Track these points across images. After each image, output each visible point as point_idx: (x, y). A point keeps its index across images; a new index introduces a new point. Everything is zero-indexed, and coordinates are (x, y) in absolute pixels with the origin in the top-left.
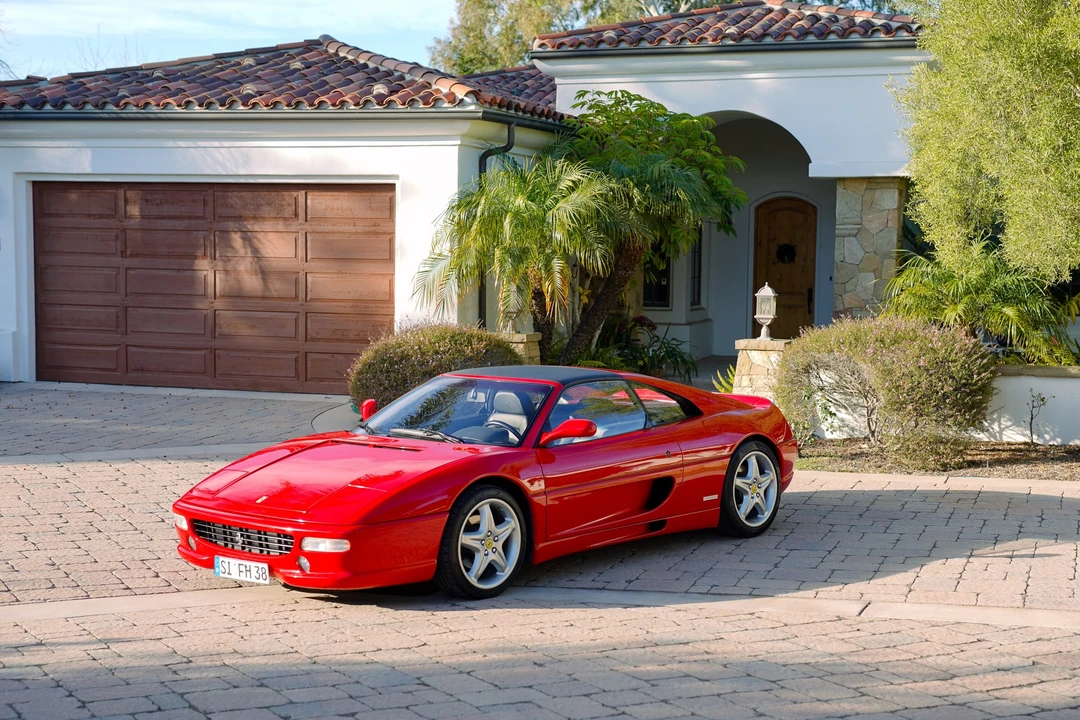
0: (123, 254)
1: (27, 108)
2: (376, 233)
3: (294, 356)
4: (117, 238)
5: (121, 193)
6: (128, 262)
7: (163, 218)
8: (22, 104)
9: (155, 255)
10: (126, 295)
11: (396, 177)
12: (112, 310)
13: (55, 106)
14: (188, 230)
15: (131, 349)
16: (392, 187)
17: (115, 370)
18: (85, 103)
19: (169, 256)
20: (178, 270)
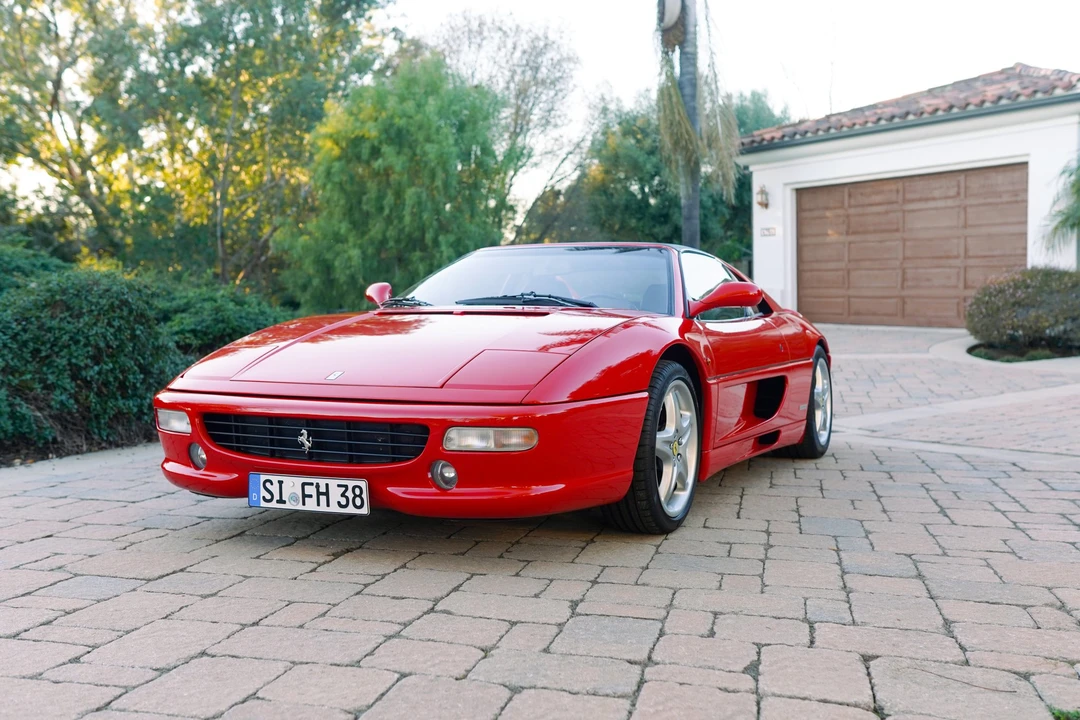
0: (847, 233)
1: (786, 139)
2: (1017, 202)
3: (956, 301)
4: (844, 222)
5: (846, 190)
6: (852, 238)
7: (871, 205)
8: (783, 136)
9: (865, 232)
10: (849, 261)
11: (1027, 155)
12: (840, 273)
13: (801, 135)
14: (887, 213)
15: (852, 300)
16: (1025, 164)
17: (841, 314)
18: (818, 130)
19: (875, 232)
20: (881, 242)
